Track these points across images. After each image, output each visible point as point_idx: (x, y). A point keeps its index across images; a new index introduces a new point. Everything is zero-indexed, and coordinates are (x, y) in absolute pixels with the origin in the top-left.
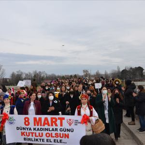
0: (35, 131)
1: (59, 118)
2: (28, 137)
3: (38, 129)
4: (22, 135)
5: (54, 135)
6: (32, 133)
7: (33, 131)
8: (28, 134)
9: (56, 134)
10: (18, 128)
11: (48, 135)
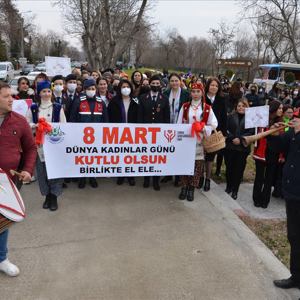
0: (104, 154)
1: (150, 129)
2: (90, 166)
3: (111, 150)
4: (77, 163)
5: (139, 159)
6: (99, 158)
7: (100, 154)
8: (89, 161)
9: (142, 158)
11: (128, 160)
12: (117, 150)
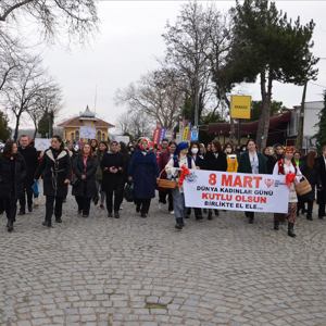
0: (222, 193)
1: (255, 178)
2: (212, 201)
3: (227, 190)
4: (203, 198)
5: (246, 198)
6: (218, 195)
7: (219, 192)
8: (212, 197)
9: (249, 198)
10: (199, 188)
11: (238, 198)
12: (231, 191)
